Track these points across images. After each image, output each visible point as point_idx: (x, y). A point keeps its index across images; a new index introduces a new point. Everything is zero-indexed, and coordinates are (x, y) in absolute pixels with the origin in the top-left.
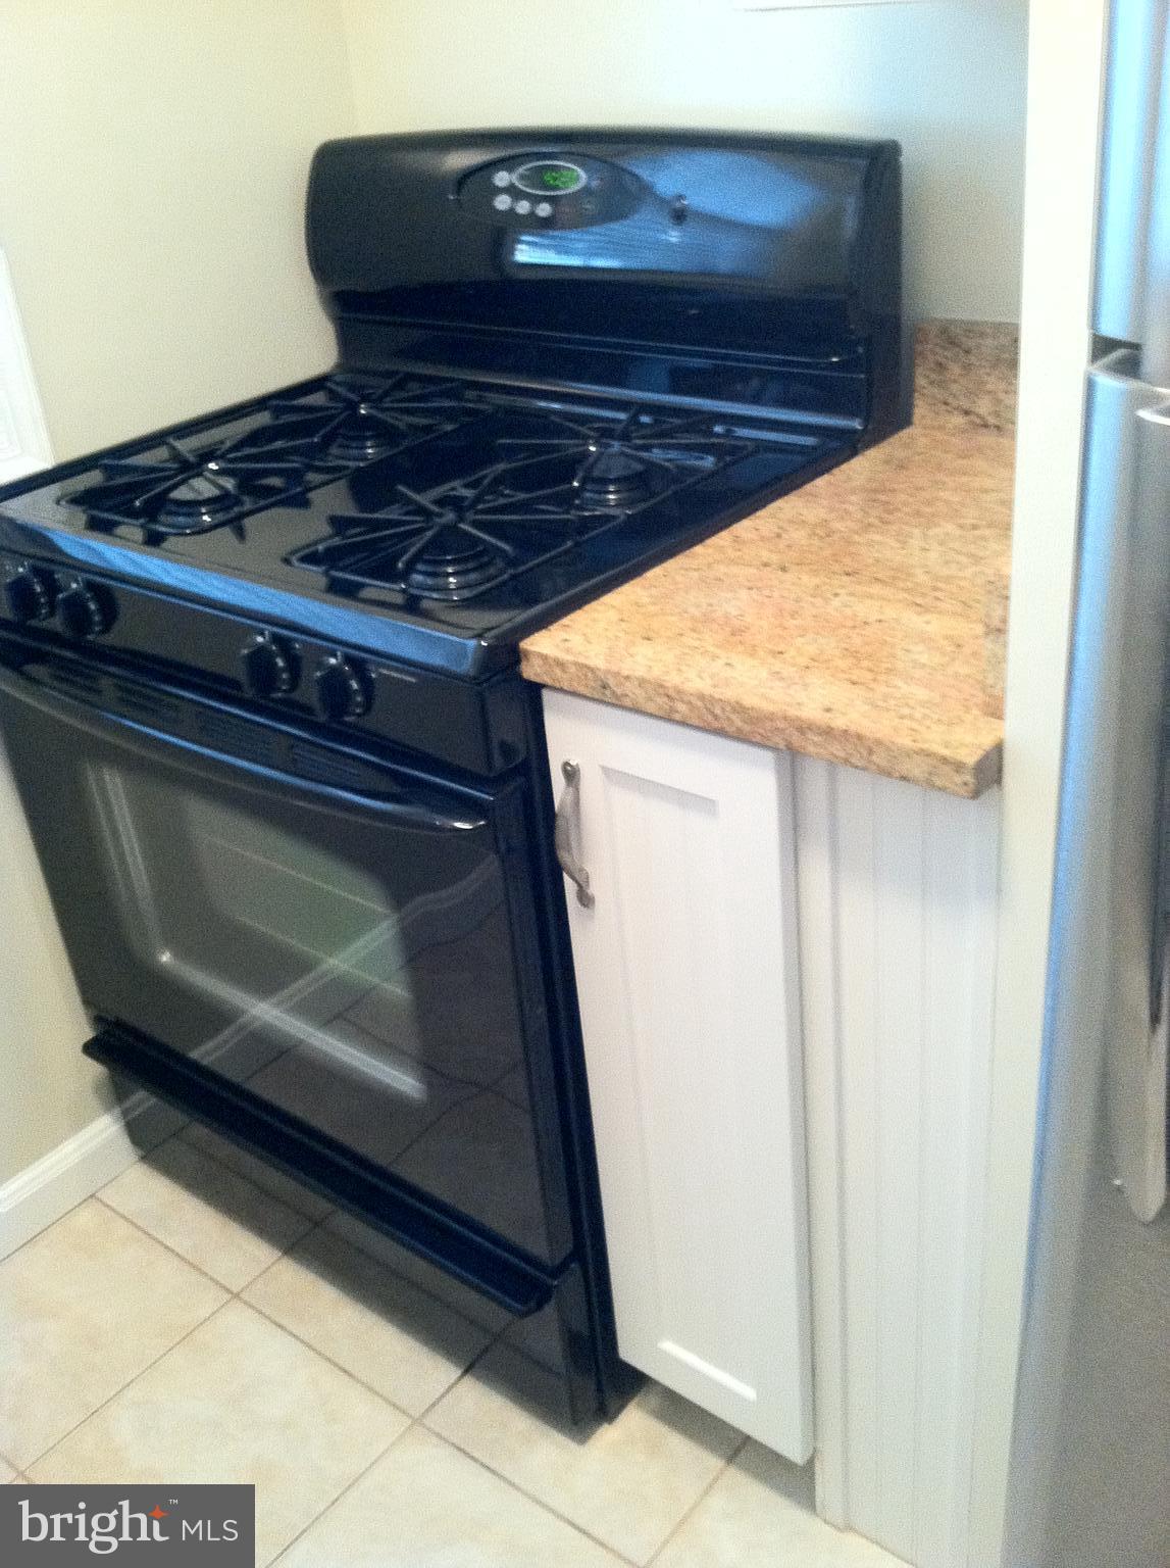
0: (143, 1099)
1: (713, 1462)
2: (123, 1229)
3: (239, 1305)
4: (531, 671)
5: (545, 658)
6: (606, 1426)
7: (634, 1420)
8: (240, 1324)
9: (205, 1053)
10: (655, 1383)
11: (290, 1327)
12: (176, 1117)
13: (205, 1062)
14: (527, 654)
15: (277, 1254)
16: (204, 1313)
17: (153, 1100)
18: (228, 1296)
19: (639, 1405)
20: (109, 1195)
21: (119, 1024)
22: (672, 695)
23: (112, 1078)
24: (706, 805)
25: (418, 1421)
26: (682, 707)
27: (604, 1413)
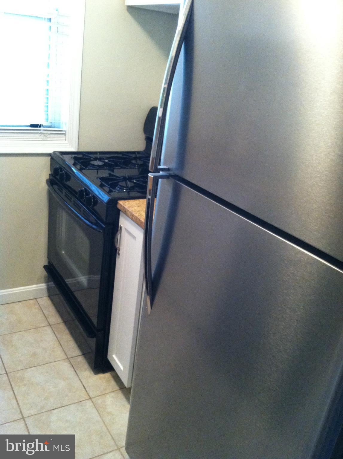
0: (52, 284)
1: (117, 388)
2: (37, 306)
3: (50, 327)
4: (118, 206)
5: (120, 204)
6: (102, 374)
7: (108, 375)
8: (48, 330)
9: (68, 281)
10: (116, 372)
11: (56, 334)
12: (57, 292)
13: (67, 283)
14: (118, 203)
15: (62, 321)
16: (43, 325)
17: (54, 285)
18: (48, 324)
19: (110, 374)
20: (39, 300)
21: (52, 265)
22: (133, 215)
23: (48, 277)
24: (134, 238)
25: (68, 358)
26: (134, 218)
27: (104, 372)
